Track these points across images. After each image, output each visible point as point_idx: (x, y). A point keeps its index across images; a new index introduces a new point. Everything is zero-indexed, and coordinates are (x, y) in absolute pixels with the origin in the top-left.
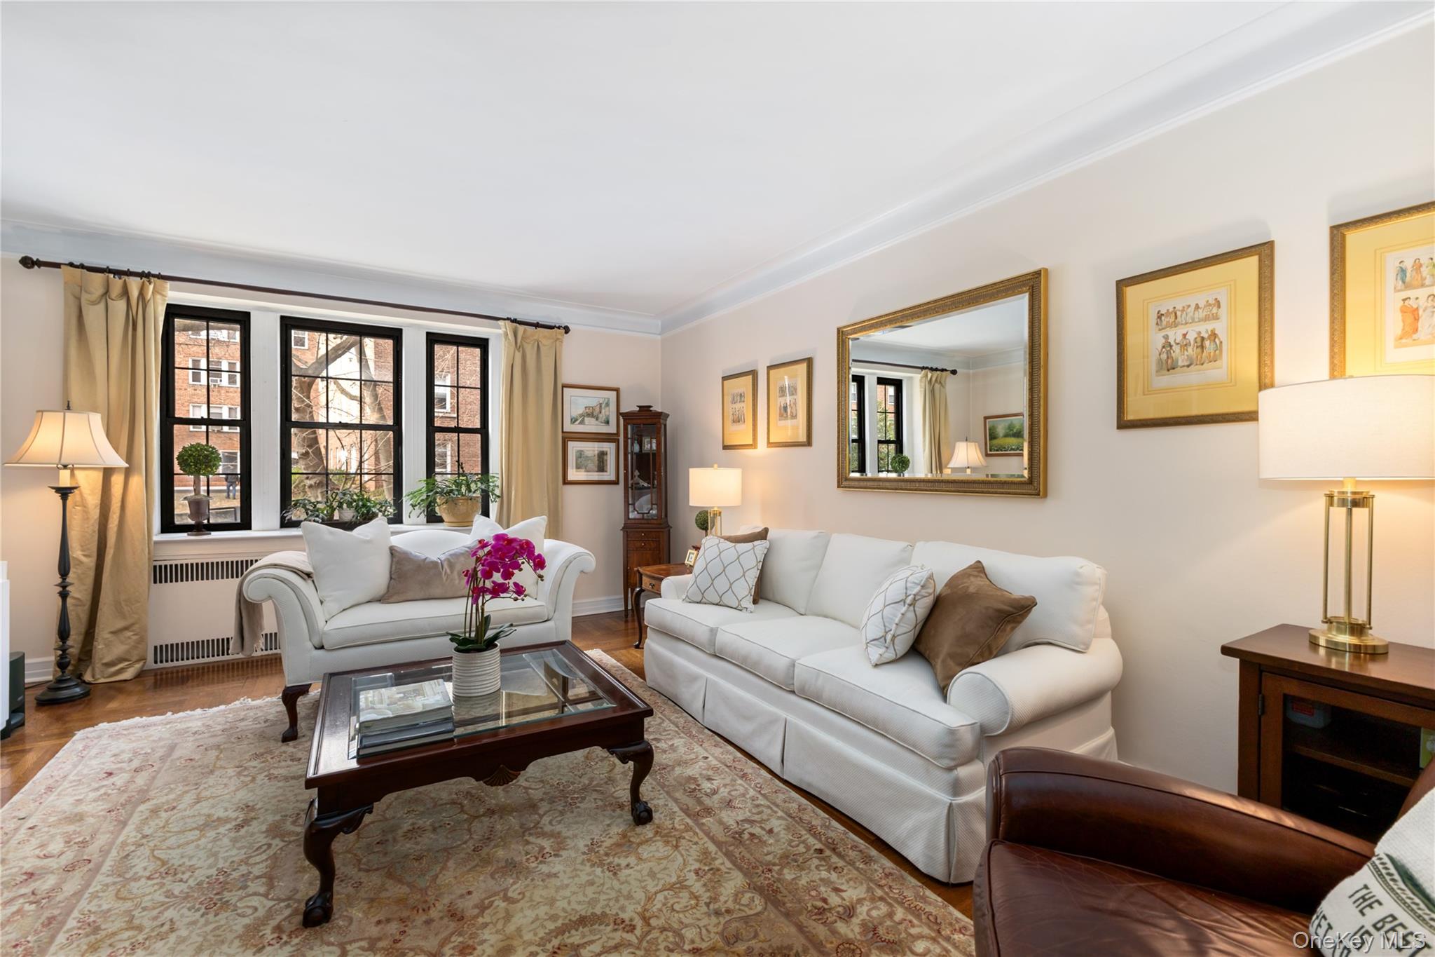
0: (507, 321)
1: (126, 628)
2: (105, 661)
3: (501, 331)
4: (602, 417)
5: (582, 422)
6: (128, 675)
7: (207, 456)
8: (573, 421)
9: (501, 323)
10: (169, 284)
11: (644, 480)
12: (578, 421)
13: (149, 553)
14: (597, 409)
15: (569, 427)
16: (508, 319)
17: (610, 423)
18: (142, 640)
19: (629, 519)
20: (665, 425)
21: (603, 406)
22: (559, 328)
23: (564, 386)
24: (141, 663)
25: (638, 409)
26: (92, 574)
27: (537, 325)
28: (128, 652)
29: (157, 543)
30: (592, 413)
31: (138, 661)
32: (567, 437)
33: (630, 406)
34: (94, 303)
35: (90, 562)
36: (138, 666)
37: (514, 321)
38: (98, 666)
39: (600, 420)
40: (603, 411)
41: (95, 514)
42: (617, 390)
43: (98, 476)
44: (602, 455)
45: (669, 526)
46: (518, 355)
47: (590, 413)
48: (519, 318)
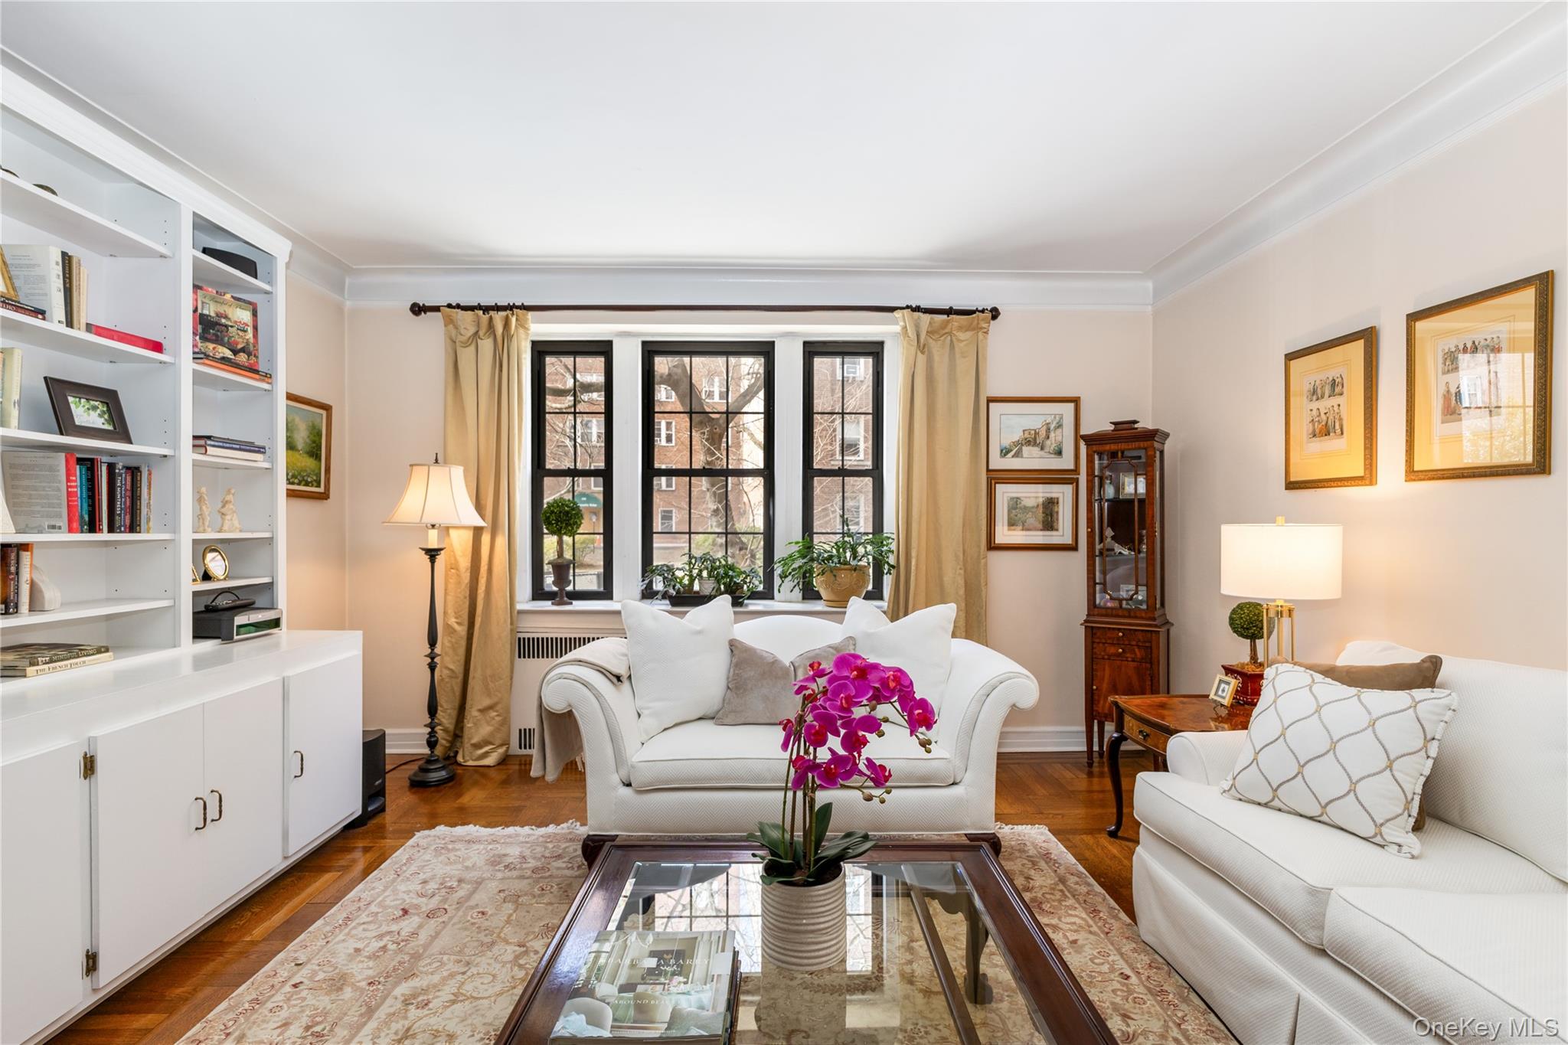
0: (905, 311)
1: (491, 708)
2: (474, 741)
3: (897, 328)
4: (1051, 444)
5: (1018, 455)
6: (490, 761)
7: (567, 513)
8: (1004, 452)
9: (898, 314)
10: (530, 314)
11: (1122, 543)
12: (1012, 453)
13: (512, 624)
14: (1043, 433)
15: (997, 463)
16: (908, 307)
17: (1064, 453)
18: (505, 722)
19: (1095, 606)
20: (1162, 452)
21: (1052, 427)
22: (983, 311)
23: (990, 400)
24: (504, 748)
25: (1112, 427)
26: (463, 643)
27: (949, 312)
28: (492, 734)
29: (520, 612)
30: (1035, 439)
31: (501, 745)
32: (996, 478)
33: (1097, 422)
34: (466, 345)
35: (462, 630)
36: (501, 750)
37: (917, 309)
38: (467, 746)
39: (1047, 450)
40: (1052, 435)
41: (466, 577)
42: (1076, 401)
43: (468, 535)
44: (1050, 505)
45: (1167, 622)
46: (922, 359)
47: (1031, 440)
48: (925, 304)
